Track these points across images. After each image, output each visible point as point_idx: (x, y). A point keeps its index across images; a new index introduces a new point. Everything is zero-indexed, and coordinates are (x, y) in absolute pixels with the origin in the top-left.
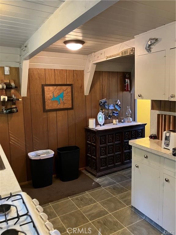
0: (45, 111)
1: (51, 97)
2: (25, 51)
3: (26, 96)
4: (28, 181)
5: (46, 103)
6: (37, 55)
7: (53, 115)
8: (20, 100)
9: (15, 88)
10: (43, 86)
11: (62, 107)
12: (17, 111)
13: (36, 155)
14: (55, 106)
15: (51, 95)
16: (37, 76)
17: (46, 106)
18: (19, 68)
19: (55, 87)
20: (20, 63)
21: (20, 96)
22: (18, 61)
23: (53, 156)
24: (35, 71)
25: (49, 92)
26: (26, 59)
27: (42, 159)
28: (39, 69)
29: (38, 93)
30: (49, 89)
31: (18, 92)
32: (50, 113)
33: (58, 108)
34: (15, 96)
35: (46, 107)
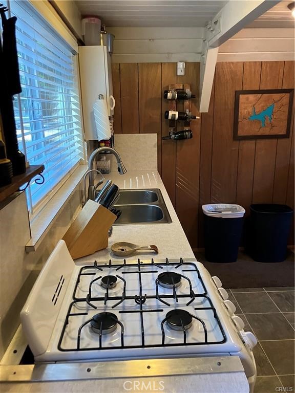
0: (236, 138)
1: (249, 113)
2: (214, 32)
3: (207, 111)
4: (198, 247)
5: (240, 125)
6: (233, 37)
7: (249, 145)
8: (197, 117)
9: (192, 97)
10: (237, 94)
11: (267, 133)
12: (191, 136)
13: (214, 210)
14: (256, 130)
15: (249, 110)
16: (228, 77)
17: (239, 129)
18: (199, 63)
19: (259, 95)
20: (203, 54)
21: (198, 111)
22: (199, 51)
23: (242, 216)
24: (226, 67)
25: (248, 104)
26: (213, 47)
27: (223, 217)
28: (232, 63)
29: (227, 107)
30: (247, 99)
31: (195, 105)
32: (244, 142)
33: (260, 134)
34: (190, 112)
35: (239, 132)
